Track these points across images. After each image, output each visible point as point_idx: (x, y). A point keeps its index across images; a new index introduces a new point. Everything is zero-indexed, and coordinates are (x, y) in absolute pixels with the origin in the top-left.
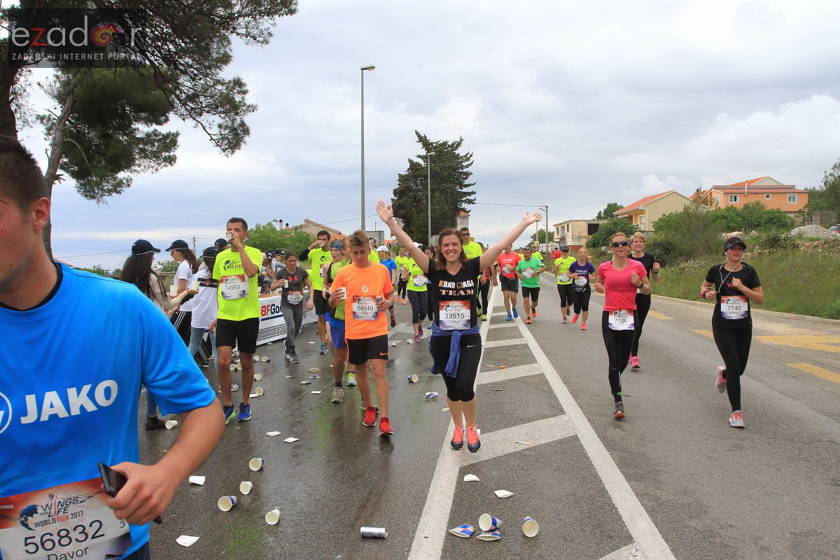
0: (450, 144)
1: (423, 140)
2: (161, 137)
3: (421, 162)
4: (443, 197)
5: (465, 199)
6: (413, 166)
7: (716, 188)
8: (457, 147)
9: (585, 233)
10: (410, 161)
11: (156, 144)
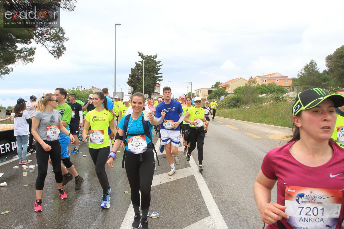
0: (152, 56)
1: (141, 55)
2: (28, 50)
3: (140, 63)
4: (149, 79)
5: (158, 79)
6: (137, 65)
7: (258, 76)
8: (155, 58)
9: (207, 93)
10: (136, 63)
11: (25, 53)
